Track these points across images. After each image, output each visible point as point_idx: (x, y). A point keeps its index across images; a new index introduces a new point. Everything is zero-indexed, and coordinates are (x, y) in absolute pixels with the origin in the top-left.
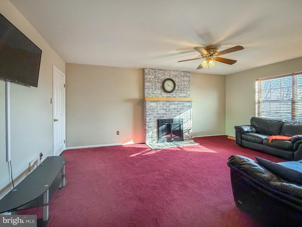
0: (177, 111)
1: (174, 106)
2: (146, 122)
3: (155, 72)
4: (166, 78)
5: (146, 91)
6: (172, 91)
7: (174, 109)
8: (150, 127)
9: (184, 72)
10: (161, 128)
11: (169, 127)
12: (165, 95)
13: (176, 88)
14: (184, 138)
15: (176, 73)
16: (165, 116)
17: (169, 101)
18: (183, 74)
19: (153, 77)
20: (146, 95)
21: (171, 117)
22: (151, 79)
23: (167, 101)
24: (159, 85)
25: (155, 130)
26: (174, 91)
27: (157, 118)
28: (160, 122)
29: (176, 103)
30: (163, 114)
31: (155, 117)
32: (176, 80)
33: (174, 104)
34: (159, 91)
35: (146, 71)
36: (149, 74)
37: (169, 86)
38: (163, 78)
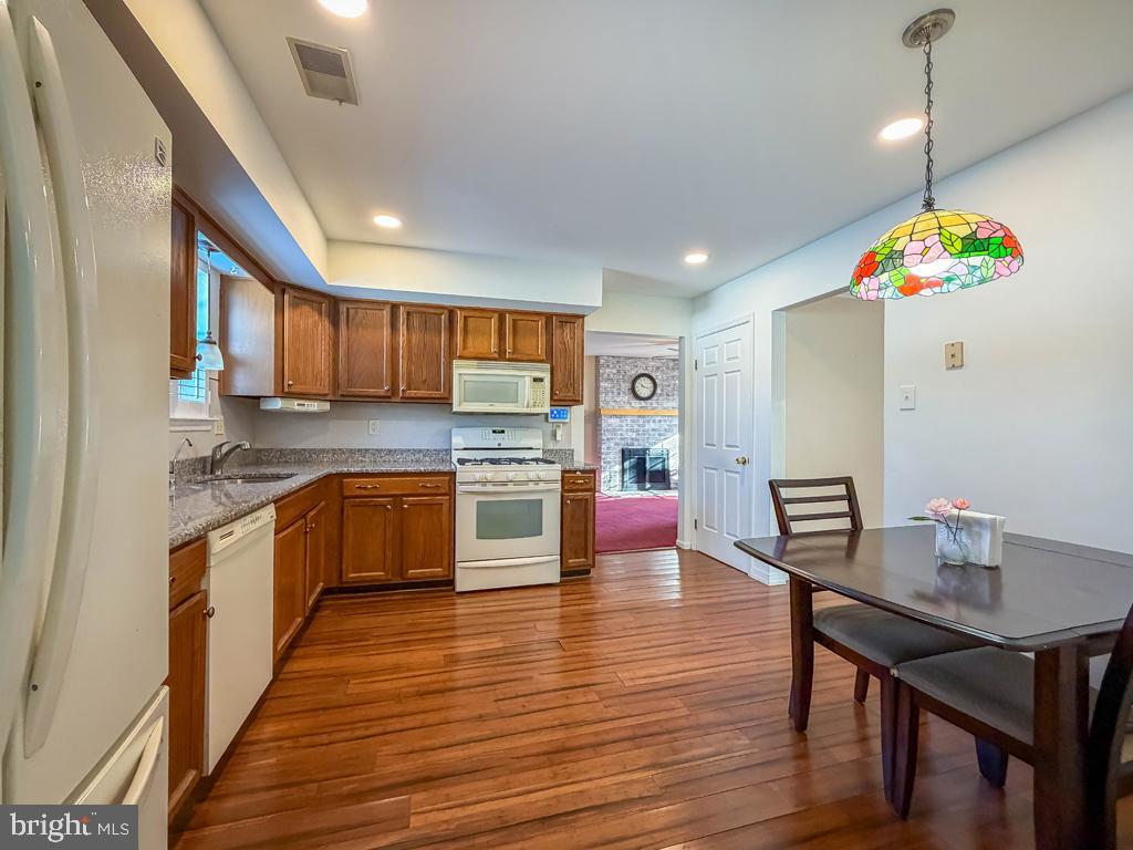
0: (660, 435)
1: (653, 425)
2: (600, 452)
3: (618, 362)
4: (639, 372)
5: (602, 396)
6: (649, 398)
7: (653, 430)
8: (609, 462)
9: (674, 360)
10: (627, 464)
11: (641, 463)
12: (636, 404)
13: (659, 391)
14: (672, 486)
15: (658, 364)
16: (636, 443)
17: (643, 416)
18: (671, 364)
19: (615, 371)
20: (601, 404)
21: (647, 446)
22: (612, 376)
23: (640, 416)
24: (626, 386)
25: (618, 468)
26: (655, 398)
27: (621, 447)
28: (625, 454)
29: (657, 419)
30: (632, 439)
31: (617, 444)
32: (658, 376)
33: (654, 421)
34: (626, 397)
35: (602, 361)
36: (608, 366)
37: (644, 387)
38: (633, 373)
